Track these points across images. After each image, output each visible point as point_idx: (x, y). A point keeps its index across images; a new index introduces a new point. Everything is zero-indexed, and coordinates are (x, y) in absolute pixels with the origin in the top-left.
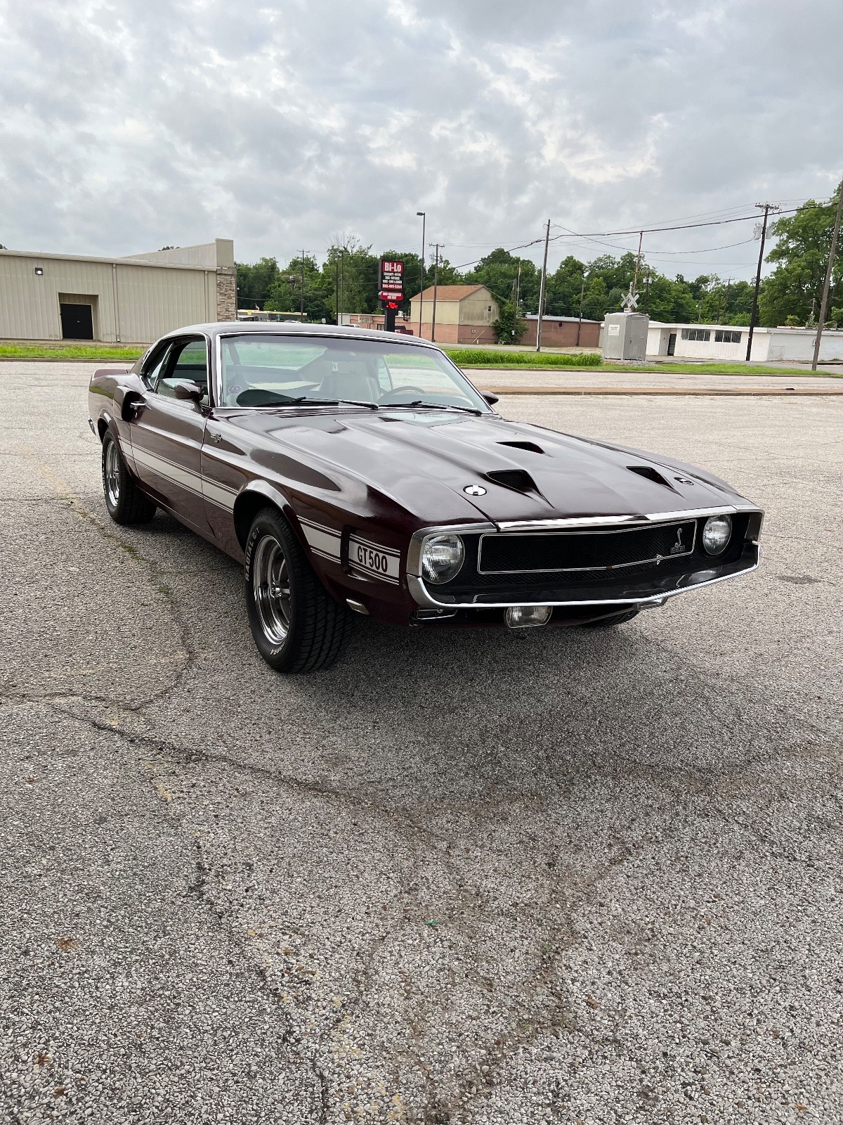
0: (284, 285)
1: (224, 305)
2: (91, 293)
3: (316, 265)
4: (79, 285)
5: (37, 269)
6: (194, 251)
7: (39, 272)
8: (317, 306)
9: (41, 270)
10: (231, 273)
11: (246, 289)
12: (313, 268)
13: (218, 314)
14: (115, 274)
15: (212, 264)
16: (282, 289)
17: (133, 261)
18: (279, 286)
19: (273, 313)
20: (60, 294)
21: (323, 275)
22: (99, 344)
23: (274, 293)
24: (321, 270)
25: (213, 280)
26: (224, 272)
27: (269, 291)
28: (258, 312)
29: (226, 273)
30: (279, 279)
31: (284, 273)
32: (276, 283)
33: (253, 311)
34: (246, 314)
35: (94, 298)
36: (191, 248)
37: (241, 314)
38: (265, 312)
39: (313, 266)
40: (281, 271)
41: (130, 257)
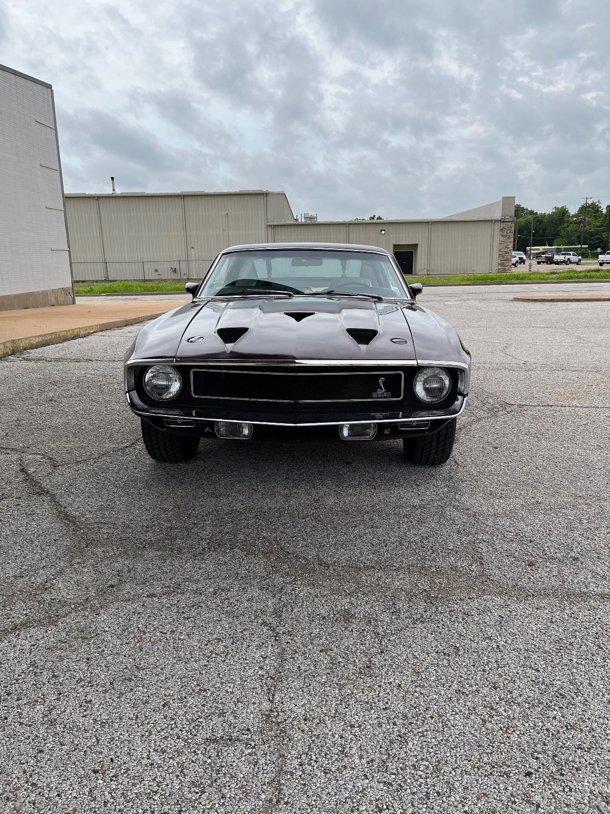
0: (571, 225)
1: (504, 244)
2: (413, 243)
3: (601, 207)
4: (405, 238)
5: (382, 231)
6: (488, 208)
7: (383, 232)
8: (598, 239)
9: (384, 230)
10: (511, 220)
11: (541, 232)
12: (598, 210)
13: (500, 251)
14: (430, 229)
15: (498, 216)
16: (570, 229)
17: (449, 219)
18: (568, 227)
19: (560, 247)
20: (394, 245)
21: (605, 215)
22: (416, 276)
23: (563, 232)
24: (604, 211)
25: (497, 227)
26: (506, 220)
27: (558, 231)
28: (547, 247)
29: (508, 220)
30: (568, 222)
31: (573, 216)
32: (565, 225)
33: (544, 247)
34: (539, 249)
35: (416, 246)
36: (487, 205)
37: (534, 250)
38: (553, 247)
39: (598, 208)
40: (571, 215)
41: (449, 217)
